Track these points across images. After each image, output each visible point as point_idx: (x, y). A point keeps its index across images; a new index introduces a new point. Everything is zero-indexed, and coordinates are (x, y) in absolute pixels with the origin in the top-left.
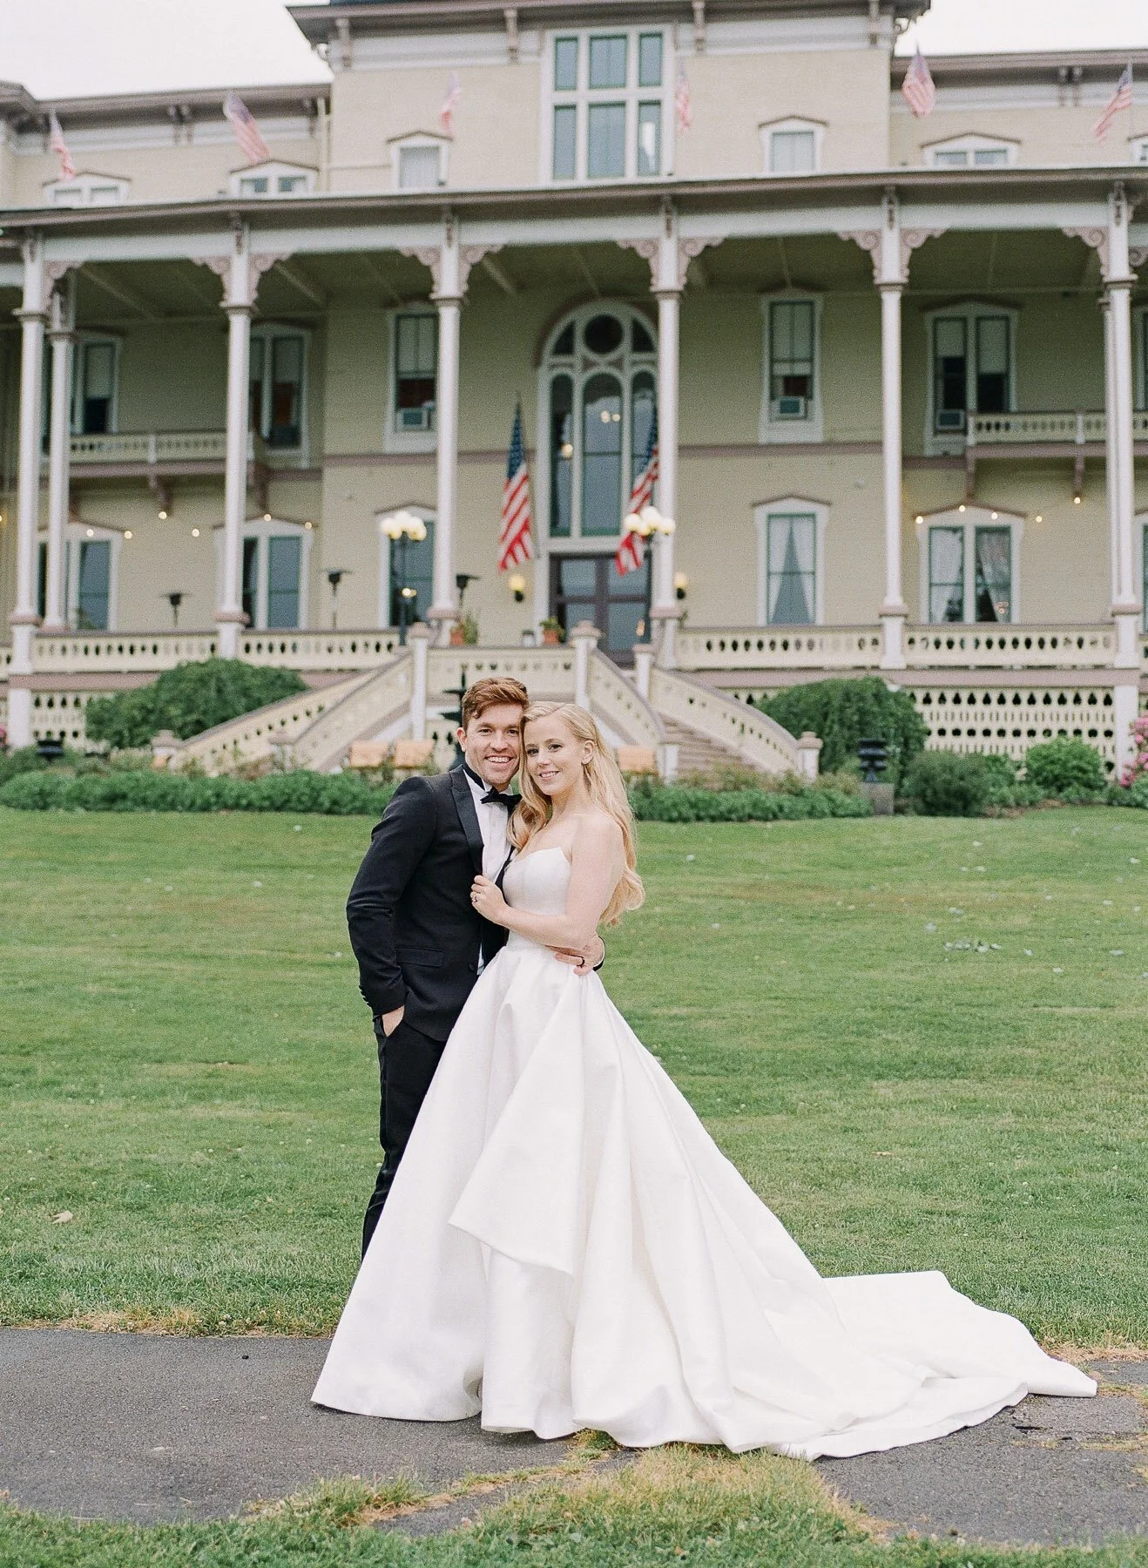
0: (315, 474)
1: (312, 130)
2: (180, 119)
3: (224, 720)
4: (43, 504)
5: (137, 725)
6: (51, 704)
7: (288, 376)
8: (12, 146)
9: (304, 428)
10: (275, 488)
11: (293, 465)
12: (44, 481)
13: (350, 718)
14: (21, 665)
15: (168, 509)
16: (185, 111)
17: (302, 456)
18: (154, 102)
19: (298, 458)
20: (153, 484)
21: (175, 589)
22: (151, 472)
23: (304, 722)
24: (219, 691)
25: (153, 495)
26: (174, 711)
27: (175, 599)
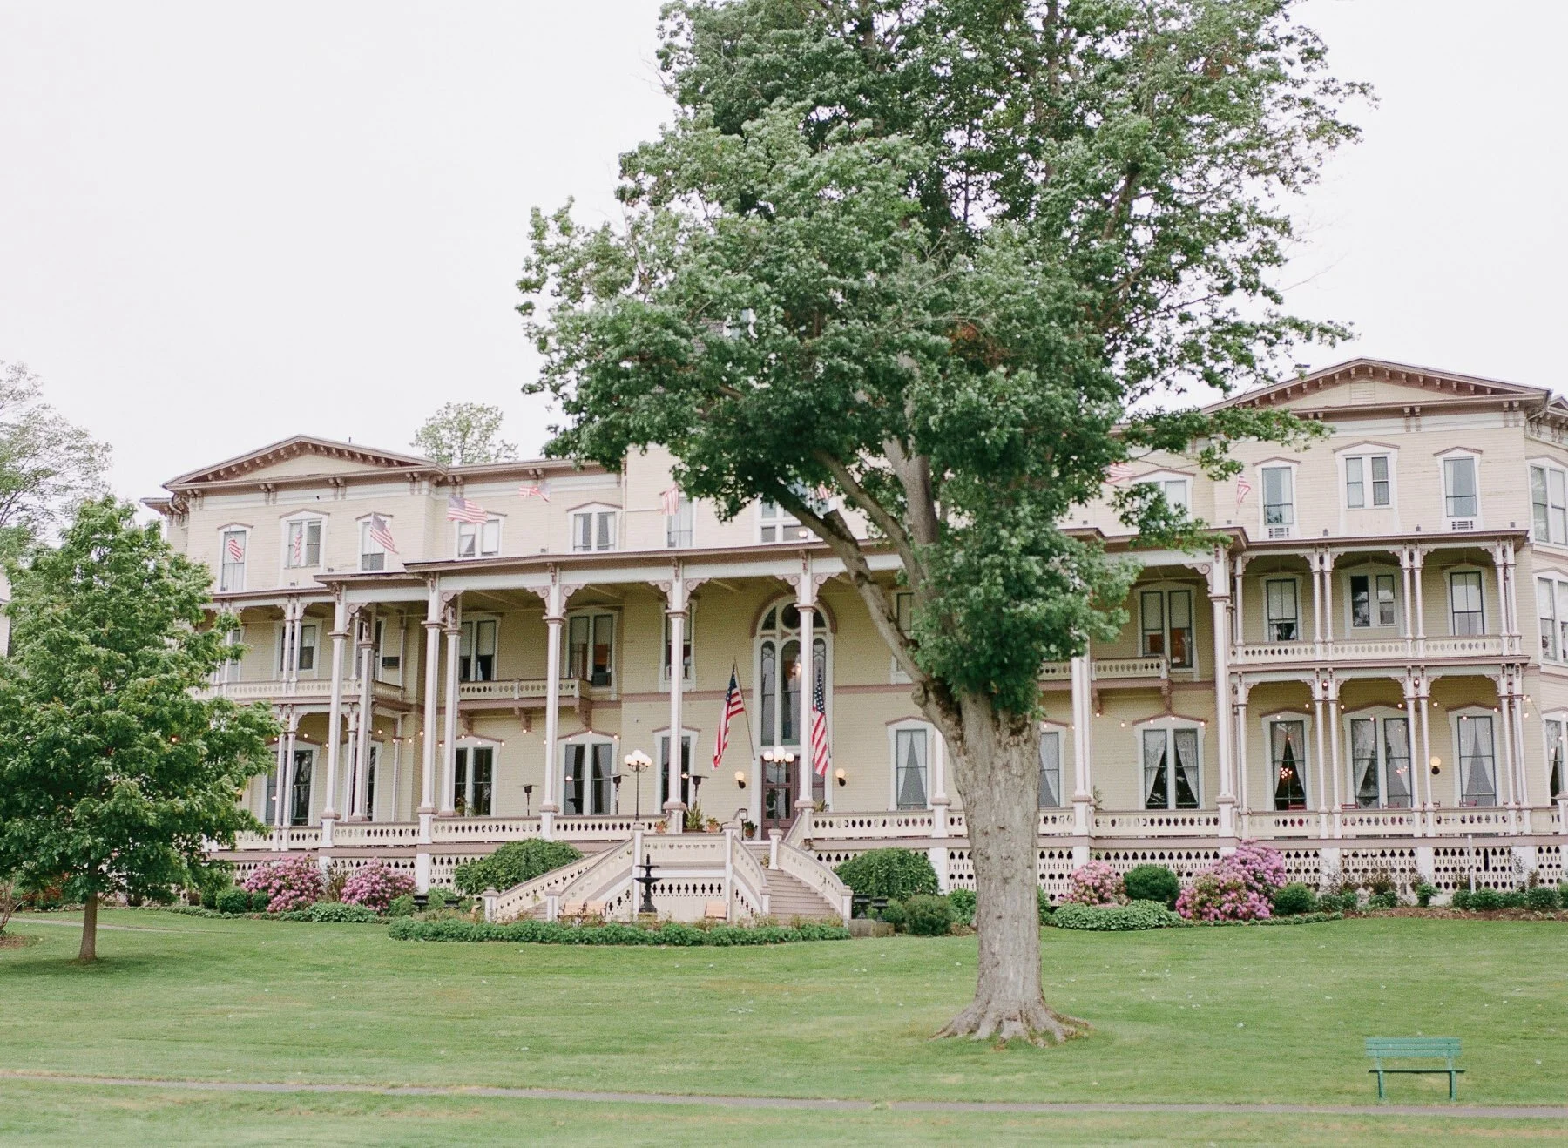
0: (617, 704)
1: (619, 483)
2: (537, 477)
3: (530, 878)
4: (440, 725)
5: (481, 881)
6: (442, 862)
7: (603, 640)
8: (432, 495)
9: (613, 675)
10: (595, 712)
11: (607, 698)
12: (441, 710)
13: (596, 877)
14: (423, 838)
15: (528, 728)
16: (539, 472)
17: (611, 693)
18: (521, 467)
19: (610, 693)
20: (517, 713)
21: (528, 783)
22: (516, 706)
23: (570, 880)
24: (528, 860)
25: (518, 718)
26: (501, 873)
27: (528, 789)
